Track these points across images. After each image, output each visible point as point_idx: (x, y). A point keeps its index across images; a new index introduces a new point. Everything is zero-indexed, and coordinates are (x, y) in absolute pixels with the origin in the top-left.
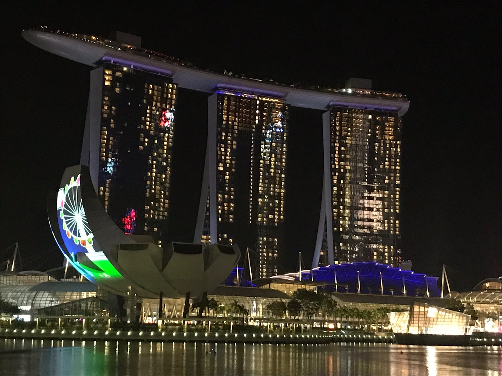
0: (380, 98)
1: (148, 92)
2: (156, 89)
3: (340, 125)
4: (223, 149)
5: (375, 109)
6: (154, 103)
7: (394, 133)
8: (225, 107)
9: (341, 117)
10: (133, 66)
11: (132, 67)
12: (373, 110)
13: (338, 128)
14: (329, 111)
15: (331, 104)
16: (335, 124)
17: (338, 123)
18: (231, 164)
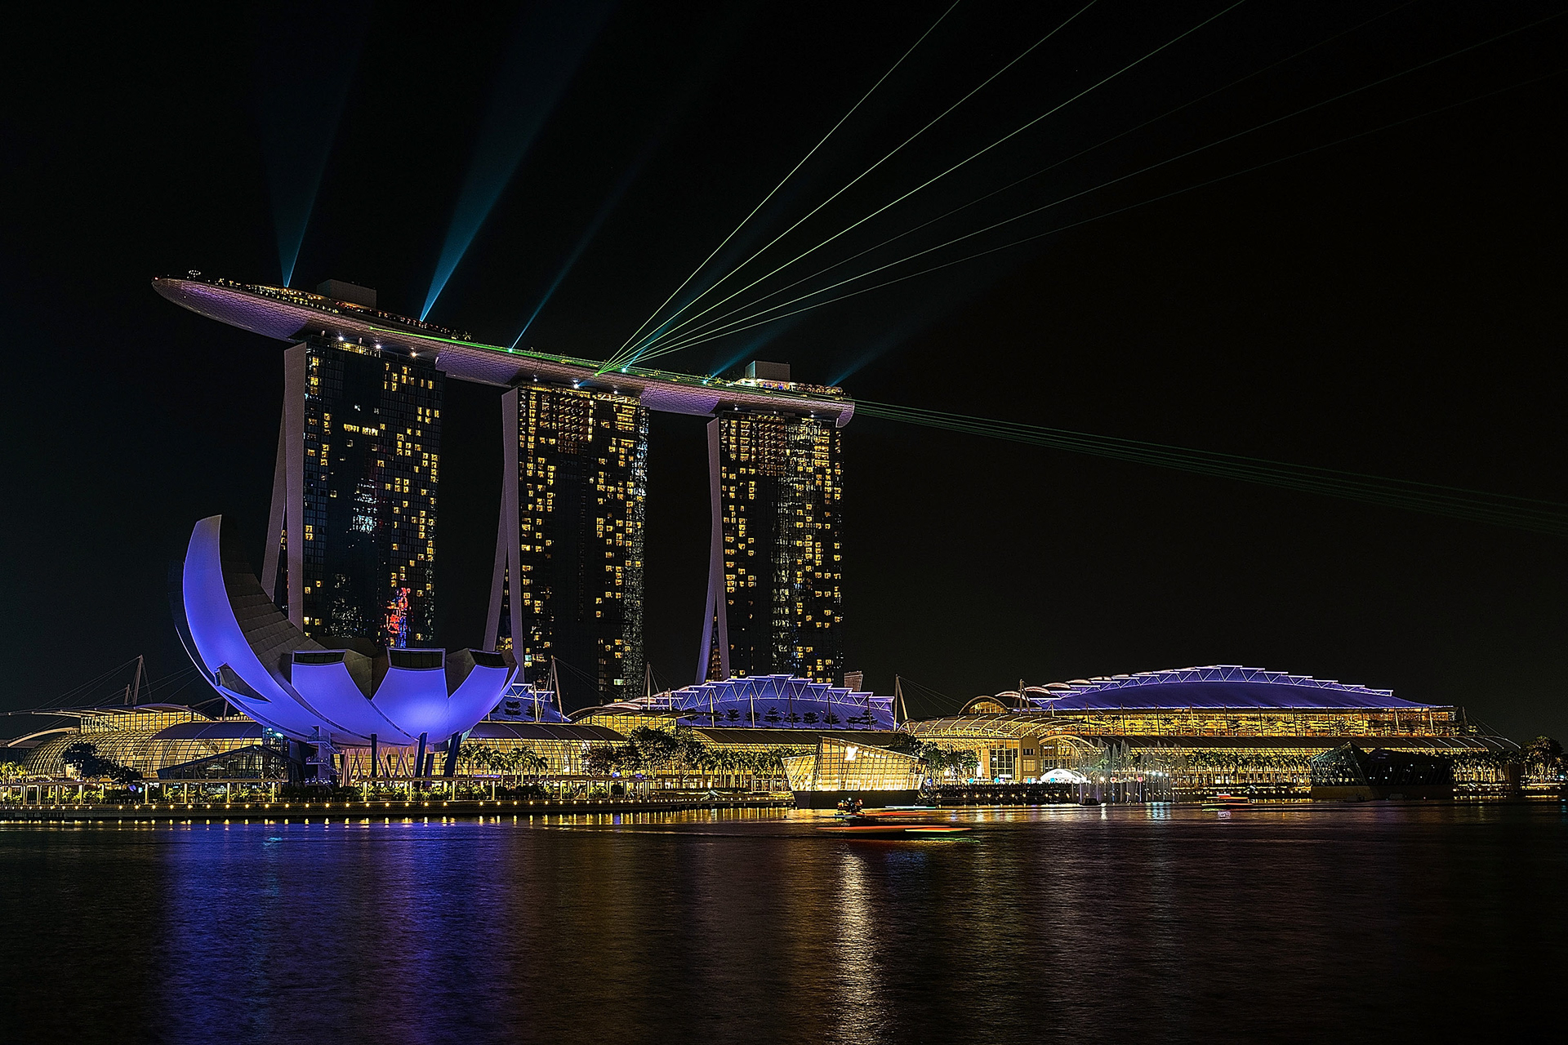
3: (738, 442)
7: (829, 455)
8: (532, 412)
9: (738, 428)
13: (733, 447)
14: (717, 419)
16: (728, 440)
17: (732, 439)
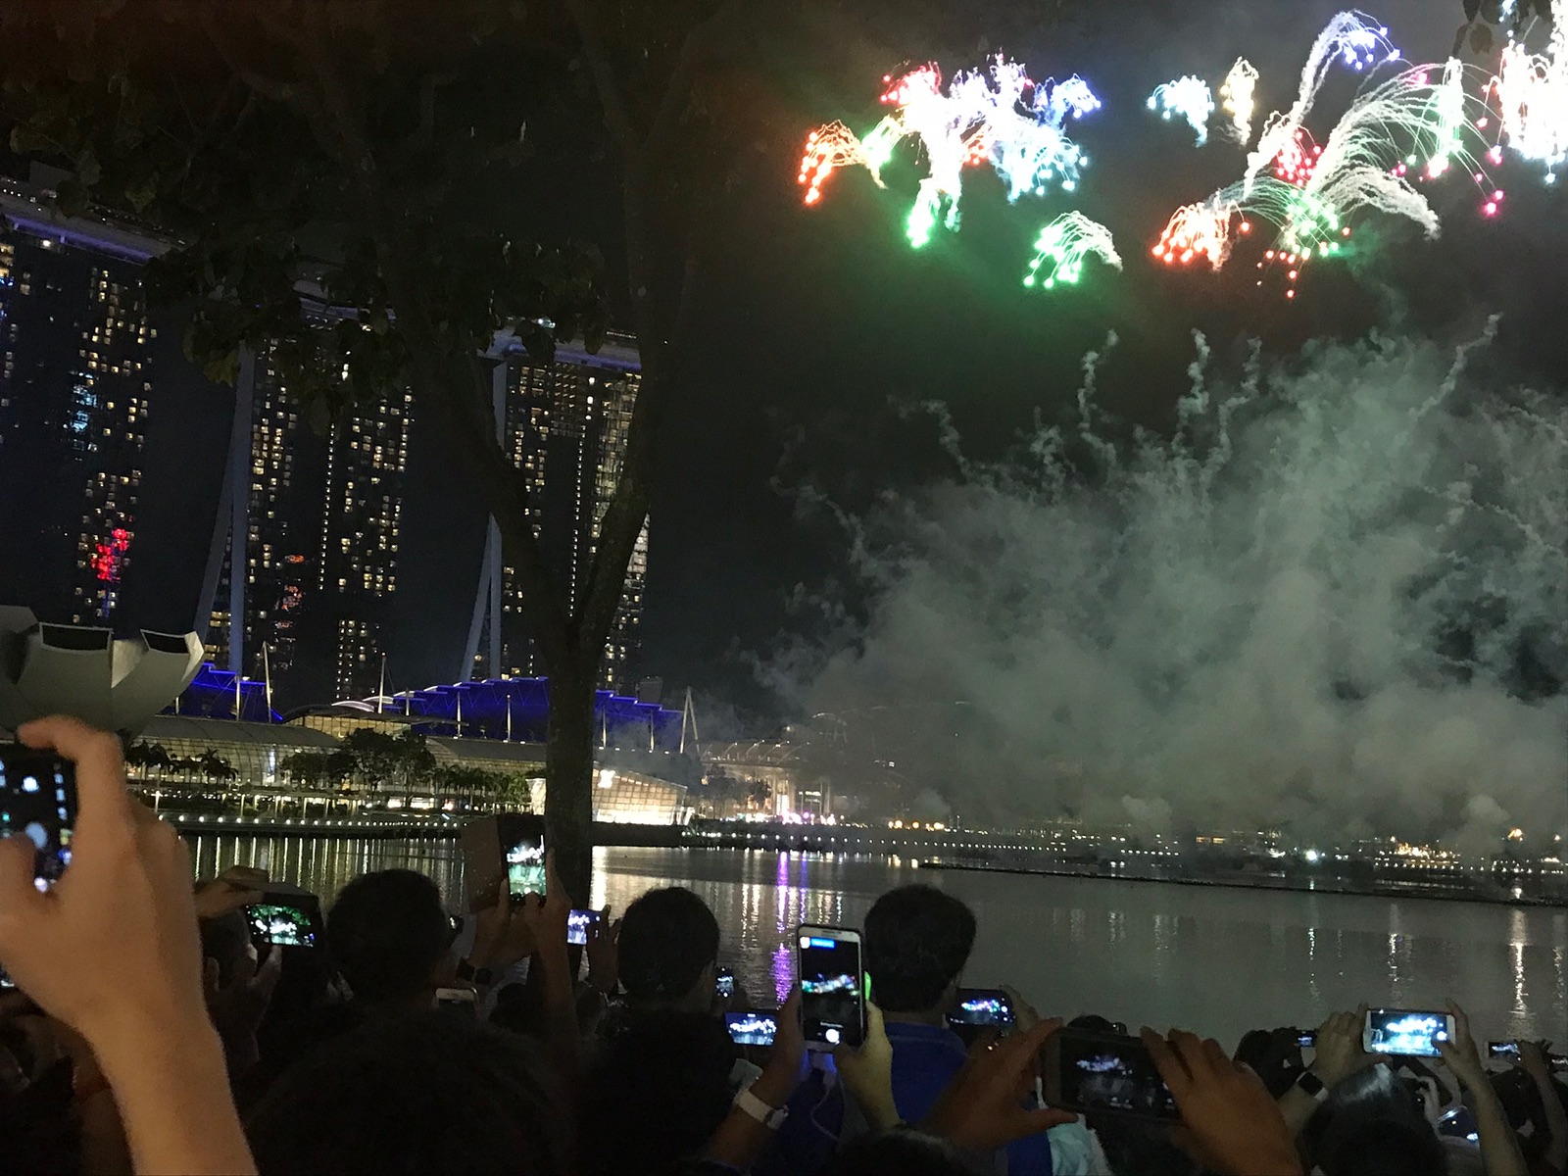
0: (614, 343)
1: (97, 296)
2: (116, 291)
4: (265, 430)
5: (603, 365)
6: (110, 322)
9: (531, 376)
10: (65, 239)
11: (62, 240)
12: (599, 366)
14: (505, 364)
15: (511, 348)
18: (282, 462)
